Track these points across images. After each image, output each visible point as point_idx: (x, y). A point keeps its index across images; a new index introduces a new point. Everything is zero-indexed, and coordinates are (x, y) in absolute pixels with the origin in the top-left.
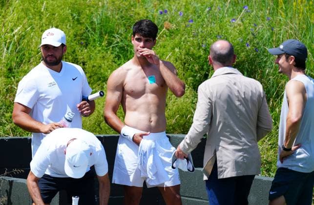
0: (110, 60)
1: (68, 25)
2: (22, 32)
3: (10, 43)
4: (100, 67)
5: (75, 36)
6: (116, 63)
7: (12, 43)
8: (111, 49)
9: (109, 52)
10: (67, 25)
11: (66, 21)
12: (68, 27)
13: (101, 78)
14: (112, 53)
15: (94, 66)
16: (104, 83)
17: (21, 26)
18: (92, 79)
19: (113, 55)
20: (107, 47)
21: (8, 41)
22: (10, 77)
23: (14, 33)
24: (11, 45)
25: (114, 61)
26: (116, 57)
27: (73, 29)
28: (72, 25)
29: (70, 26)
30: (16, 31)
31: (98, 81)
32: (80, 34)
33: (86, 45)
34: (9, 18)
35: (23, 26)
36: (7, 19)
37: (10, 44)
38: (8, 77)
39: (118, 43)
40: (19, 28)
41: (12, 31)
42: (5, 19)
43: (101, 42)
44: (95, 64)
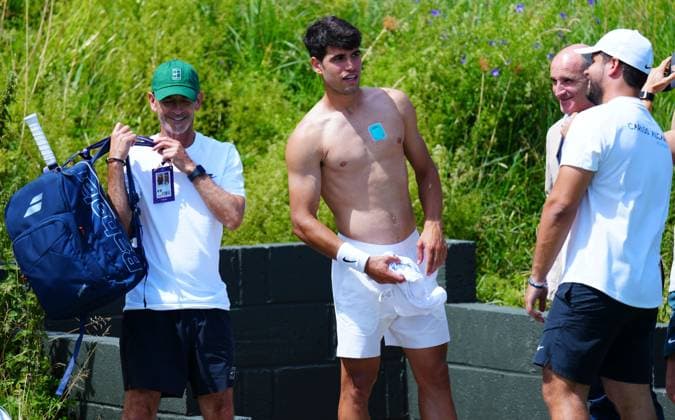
0: (278, 95)
1: (193, 28)
2: (100, 45)
3: (77, 67)
4: (258, 109)
5: (207, 49)
6: (288, 99)
7: (81, 68)
8: (279, 72)
9: (275, 80)
10: (188, 28)
11: (188, 20)
12: (192, 31)
13: (261, 132)
14: (281, 81)
15: (245, 109)
16: (268, 142)
17: (97, 33)
18: (242, 134)
19: (284, 86)
20: (270, 69)
21: (73, 64)
22: (78, 136)
23: (84, 47)
24: (79, 72)
25: (286, 98)
26: (289, 89)
27: (202, 35)
28: (198, 27)
29: (195, 30)
30: (87, 43)
31: (254, 137)
32: (216, 45)
33: (229, 68)
34: (73, 18)
35: (101, 34)
36: (68, 21)
37: (76, 70)
38: (75, 136)
39: (291, 60)
40: (93, 37)
41: (81, 43)
42: (65, 19)
43: (258, 60)
44: (247, 104)
